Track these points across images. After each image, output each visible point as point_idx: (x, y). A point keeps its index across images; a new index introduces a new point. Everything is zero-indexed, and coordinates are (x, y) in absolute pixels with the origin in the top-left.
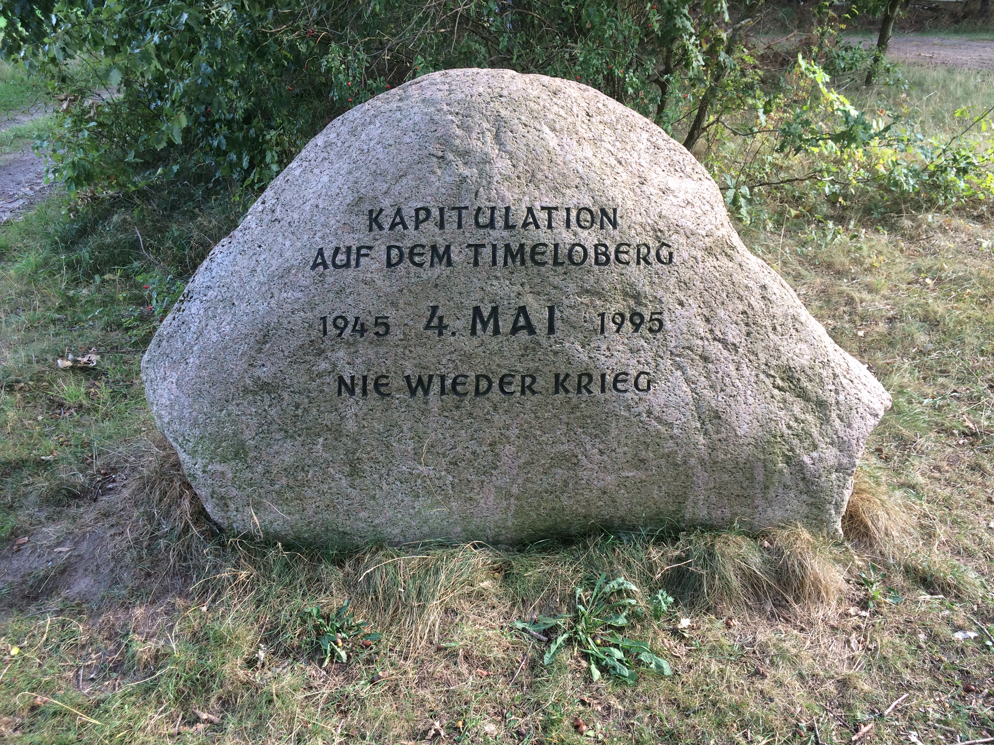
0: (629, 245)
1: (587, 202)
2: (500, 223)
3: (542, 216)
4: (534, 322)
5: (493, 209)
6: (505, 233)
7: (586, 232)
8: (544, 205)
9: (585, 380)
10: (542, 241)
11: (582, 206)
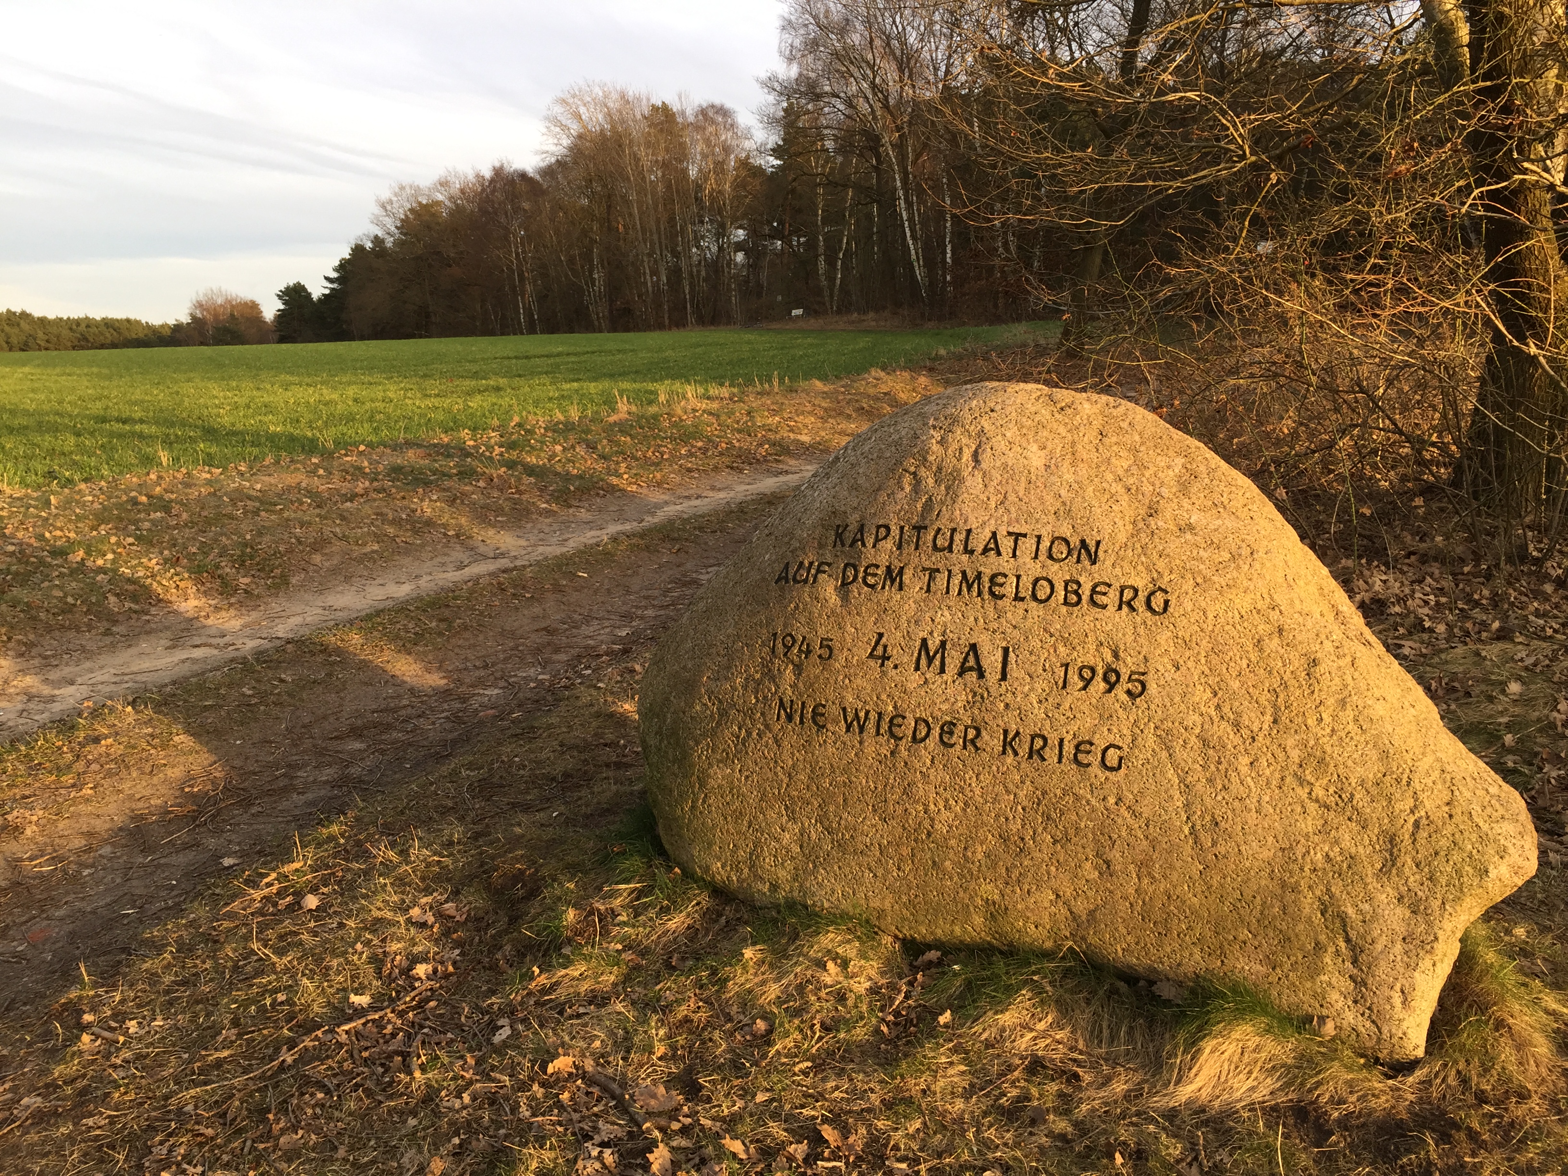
0: (1109, 586)
1: (1066, 531)
2: (958, 546)
3: (1006, 544)
4: (985, 663)
5: (954, 530)
6: (965, 558)
7: (1056, 566)
8: (1011, 530)
9: (1038, 743)
10: (1002, 570)
11: (1056, 534)
